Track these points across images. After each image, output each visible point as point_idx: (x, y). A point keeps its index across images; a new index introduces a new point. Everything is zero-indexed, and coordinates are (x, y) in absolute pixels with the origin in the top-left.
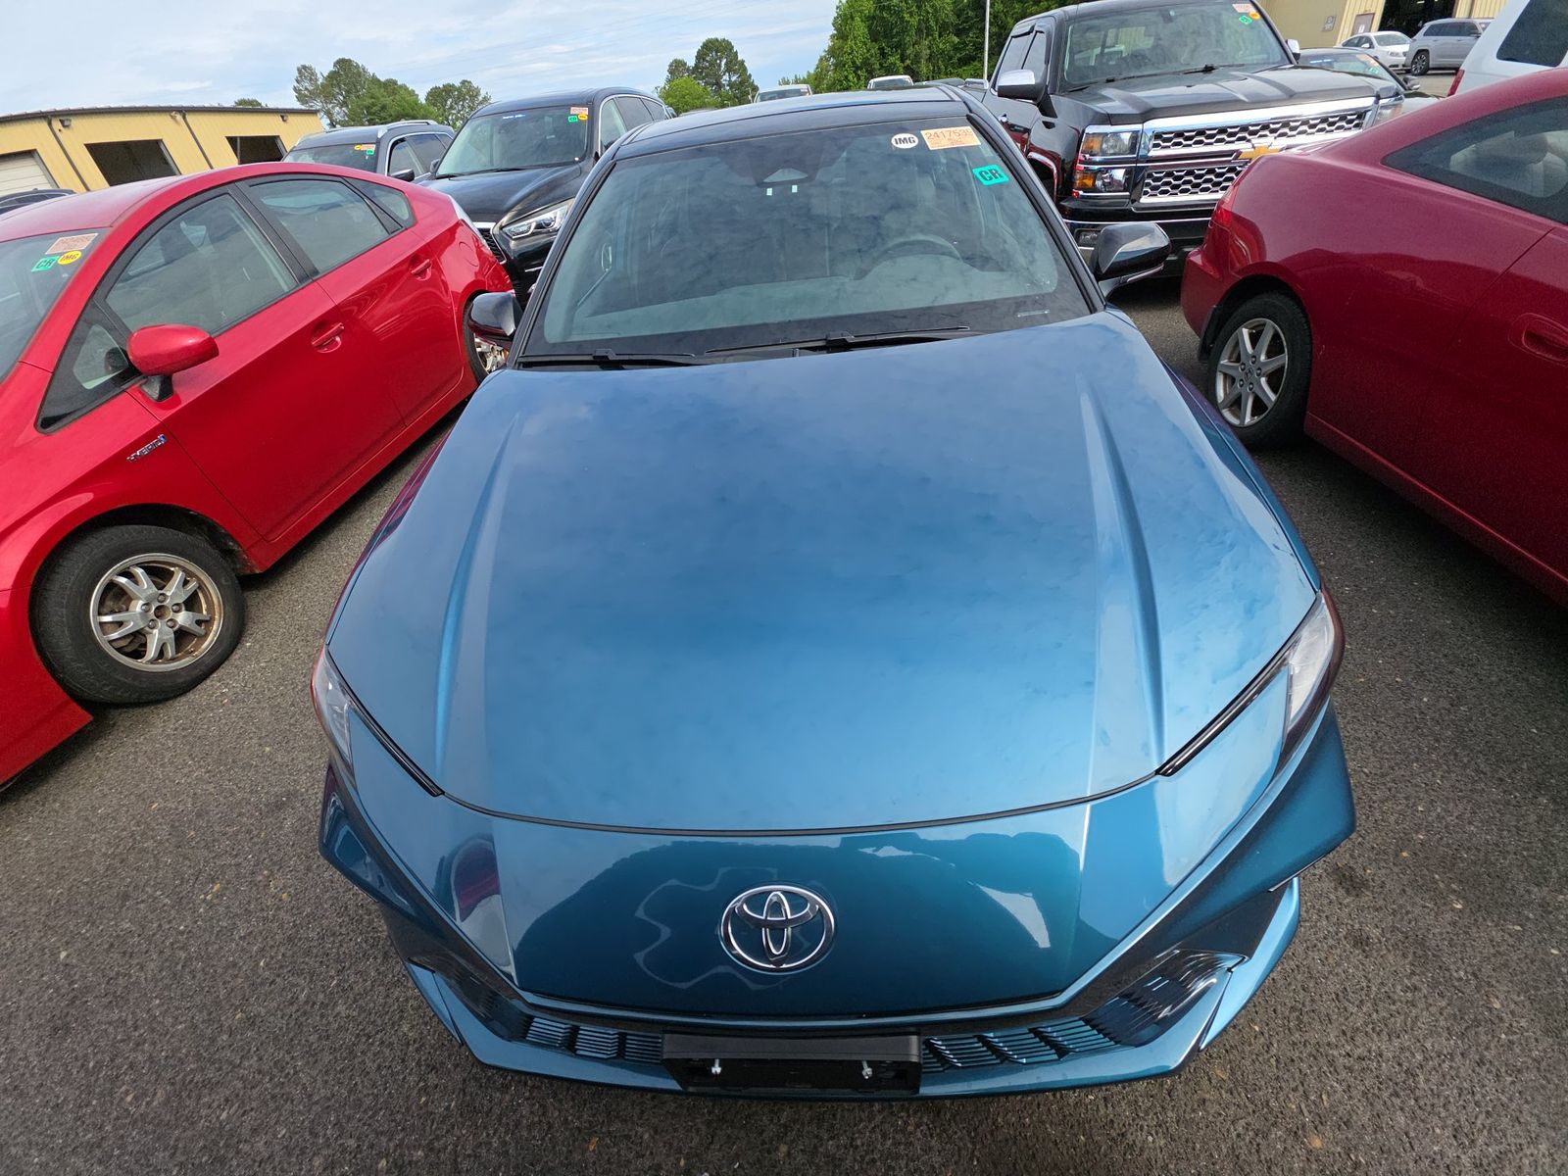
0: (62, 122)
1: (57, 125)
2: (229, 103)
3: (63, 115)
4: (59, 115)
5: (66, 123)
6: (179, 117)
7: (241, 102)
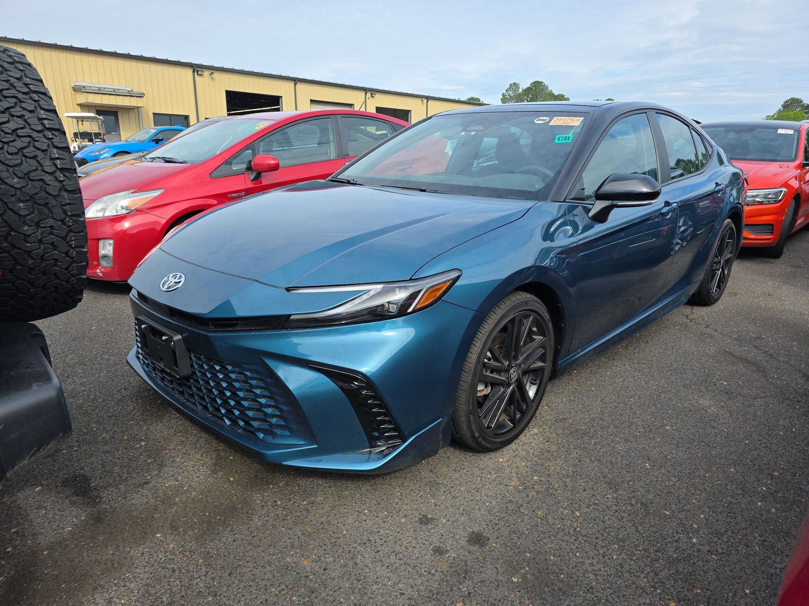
0: (372, 94)
1: (369, 95)
2: (463, 99)
3: (373, 91)
4: (371, 91)
5: (373, 95)
6: (425, 101)
7: (472, 99)
